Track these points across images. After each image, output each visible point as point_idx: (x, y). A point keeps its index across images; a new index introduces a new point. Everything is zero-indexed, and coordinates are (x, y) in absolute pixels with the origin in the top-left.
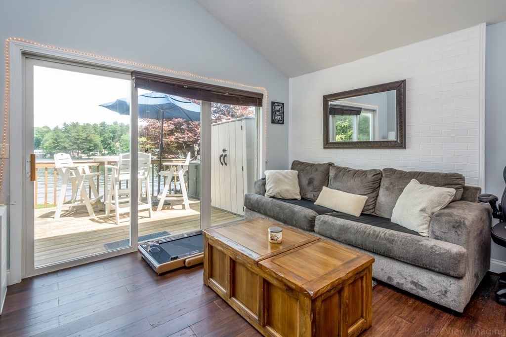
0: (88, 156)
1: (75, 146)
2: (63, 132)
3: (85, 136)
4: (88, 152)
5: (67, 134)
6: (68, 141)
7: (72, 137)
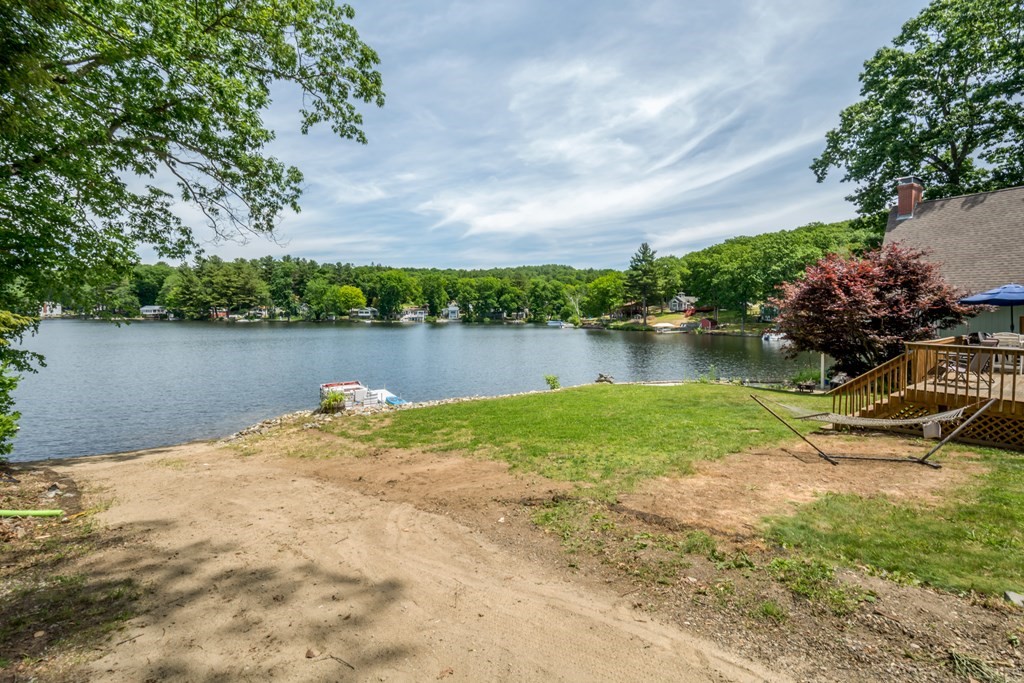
2: (198, 275)
3: (242, 282)
4: (246, 310)
5: (205, 279)
6: (209, 290)
7: (217, 283)
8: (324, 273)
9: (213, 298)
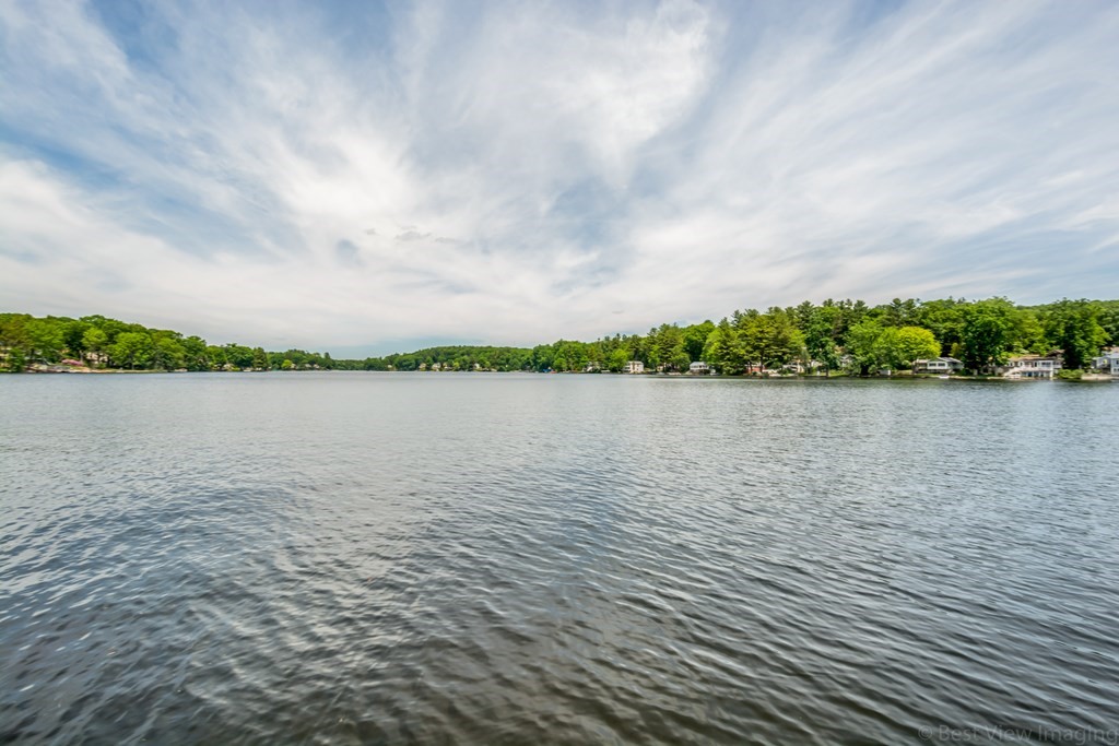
0: (779, 372)
1: (757, 354)
2: (734, 329)
3: (775, 332)
4: (779, 364)
5: (741, 332)
6: (744, 343)
7: (751, 335)
8: (876, 315)
9: (747, 351)
